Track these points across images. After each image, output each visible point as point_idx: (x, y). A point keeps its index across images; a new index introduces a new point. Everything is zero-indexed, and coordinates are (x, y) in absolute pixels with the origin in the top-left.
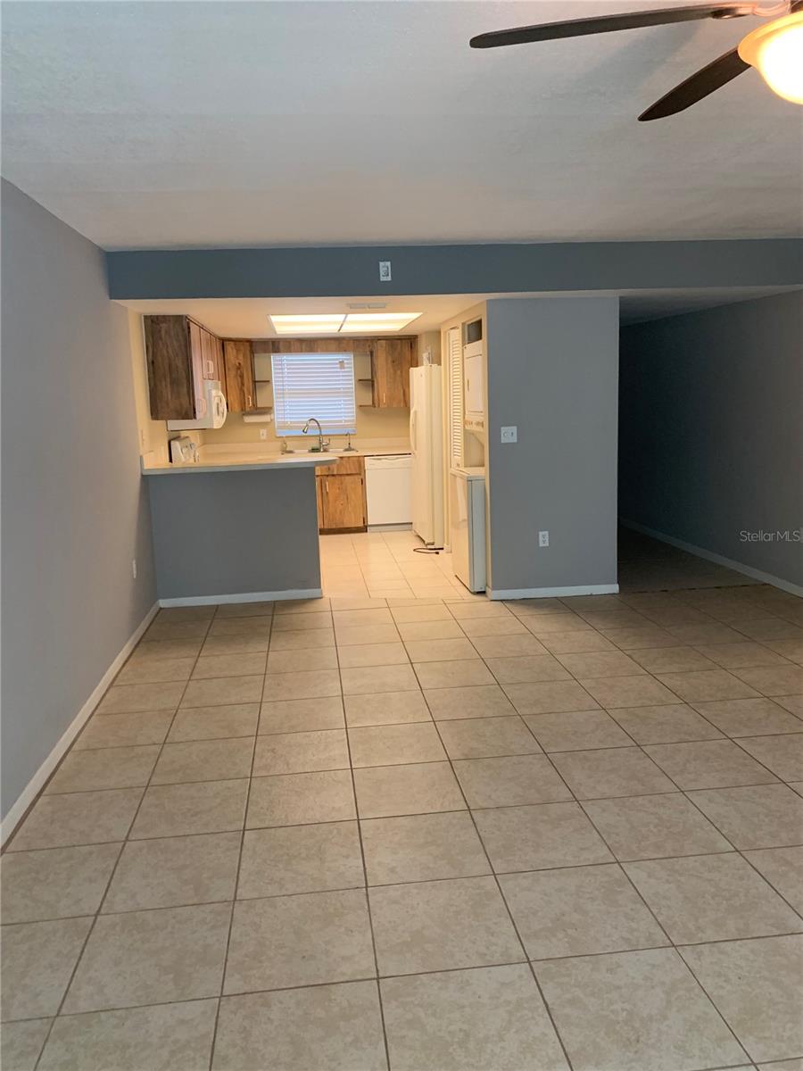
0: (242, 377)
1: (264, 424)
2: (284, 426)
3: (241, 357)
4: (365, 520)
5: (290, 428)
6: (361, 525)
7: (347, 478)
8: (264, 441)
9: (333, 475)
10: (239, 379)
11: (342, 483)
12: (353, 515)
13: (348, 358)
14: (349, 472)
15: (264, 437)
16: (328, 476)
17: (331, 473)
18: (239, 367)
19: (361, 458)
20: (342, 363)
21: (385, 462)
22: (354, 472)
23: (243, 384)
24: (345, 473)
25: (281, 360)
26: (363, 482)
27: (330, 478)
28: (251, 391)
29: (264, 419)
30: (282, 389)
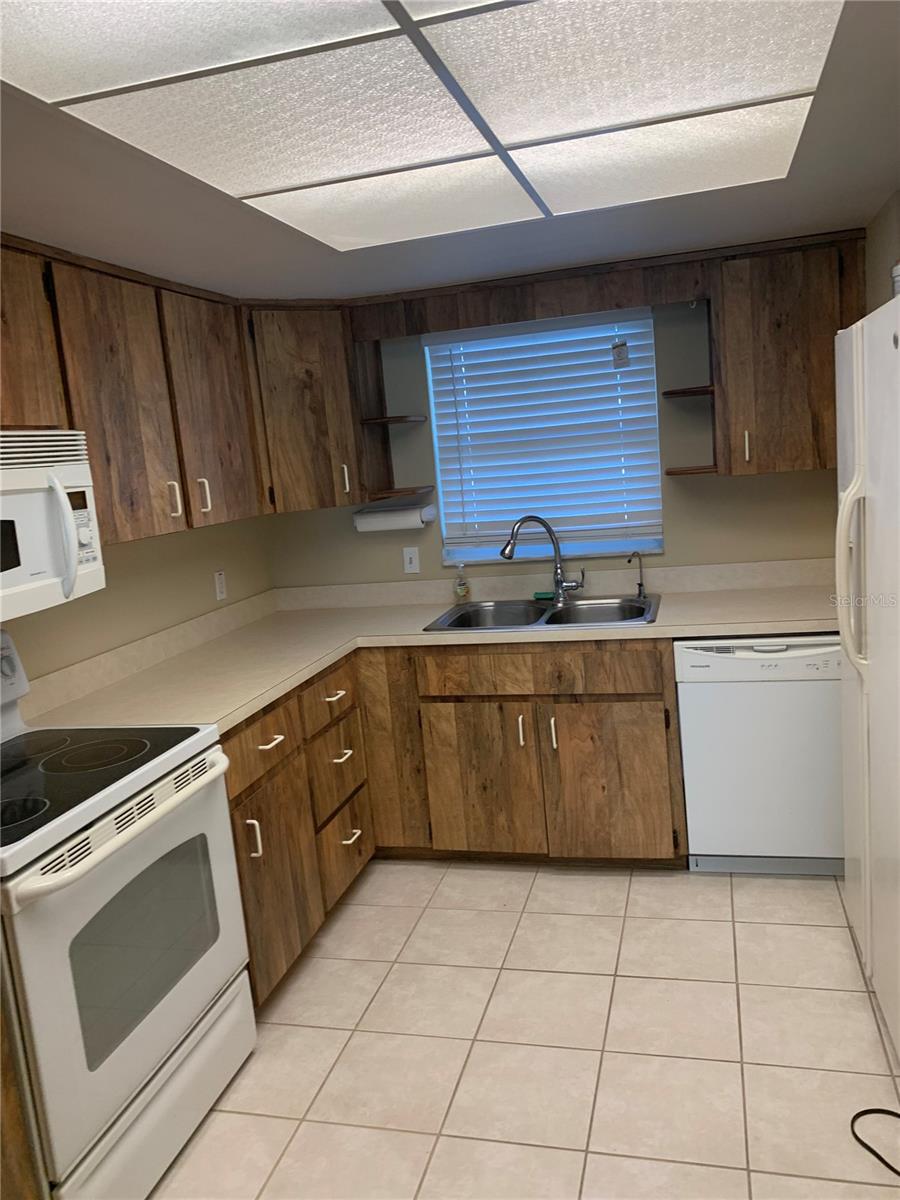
0: (318, 410)
1: (409, 535)
2: (468, 537)
3: (314, 355)
4: (679, 838)
6: (666, 851)
7: (617, 706)
8: (414, 577)
9: (575, 698)
10: (310, 418)
11: (600, 721)
12: (639, 819)
13: (635, 332)
14: (622, 690)
15: (414, 568)
17: (563, 688)
18: (308, 383)
19: (661, 646)
20: (620, 347)
21: (745, 660)
22: (640, 689)
23: (323, 432)
24: (610, 690)
25: (451, 358)
26: (671, 719)
27: (564, 708)
28: (351, 448)
29: (412, 520)
30: (458, 438)
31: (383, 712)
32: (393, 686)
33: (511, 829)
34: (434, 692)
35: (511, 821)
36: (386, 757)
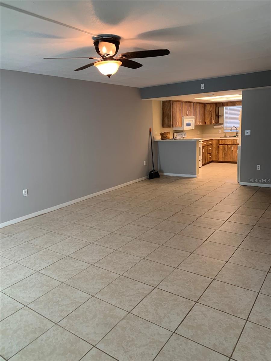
0: (212, 114)
1: (220, 128)
2: (227, 129)
3: (212, 108)
5: (228, 129)
9: (235, 145)
10: (211, 115)
15: (220, 132)
16: (233, 145)
17: (234, 144)
18: (211, 111)
23: (212, 116)
25: (227, 108)
28: (214, 118)
29: (220, 126)
30: (227, 117)
31: (215, 146)
32: (216, 143)
33: (227, 158)
34: (220, 144)
35: (227, 157)
36: (214, 151)
